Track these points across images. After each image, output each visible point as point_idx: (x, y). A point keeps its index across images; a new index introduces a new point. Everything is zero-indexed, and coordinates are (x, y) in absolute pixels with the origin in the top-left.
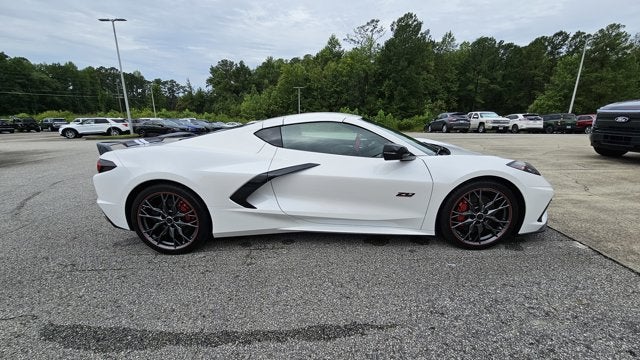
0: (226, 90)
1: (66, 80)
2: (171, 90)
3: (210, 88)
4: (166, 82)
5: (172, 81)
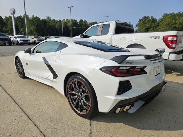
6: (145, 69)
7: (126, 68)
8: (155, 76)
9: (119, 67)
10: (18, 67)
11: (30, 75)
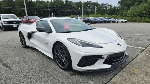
0: (125, 6)
1: (79, 6)
2: (106, 7)
3: (119, 5)
4: (105, 4)
5: (107, 4)
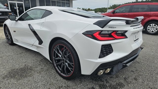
6: (126, 34)
7: (108, 32)
8: (134, 41)
9: (102, 31)
10: (7, 34)
11: (18, 42)
